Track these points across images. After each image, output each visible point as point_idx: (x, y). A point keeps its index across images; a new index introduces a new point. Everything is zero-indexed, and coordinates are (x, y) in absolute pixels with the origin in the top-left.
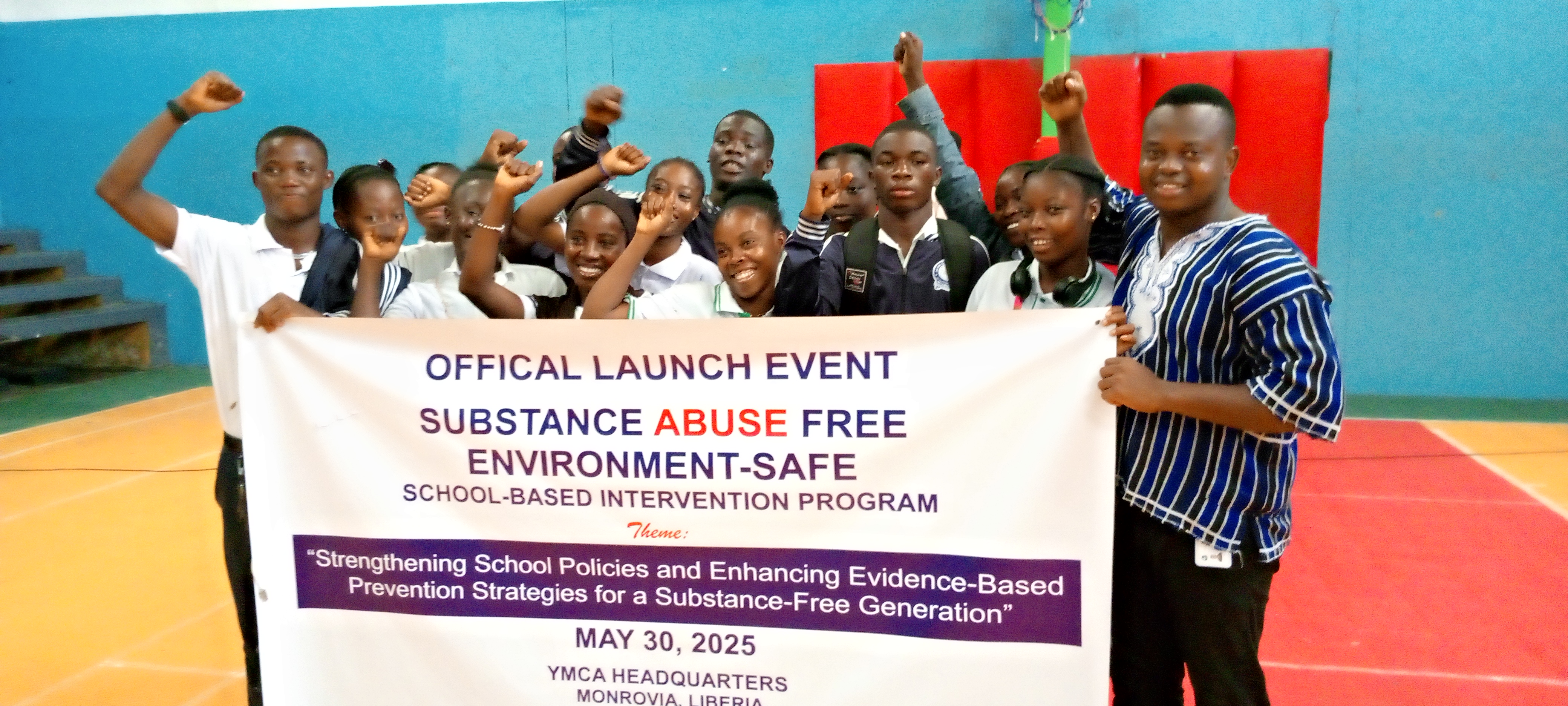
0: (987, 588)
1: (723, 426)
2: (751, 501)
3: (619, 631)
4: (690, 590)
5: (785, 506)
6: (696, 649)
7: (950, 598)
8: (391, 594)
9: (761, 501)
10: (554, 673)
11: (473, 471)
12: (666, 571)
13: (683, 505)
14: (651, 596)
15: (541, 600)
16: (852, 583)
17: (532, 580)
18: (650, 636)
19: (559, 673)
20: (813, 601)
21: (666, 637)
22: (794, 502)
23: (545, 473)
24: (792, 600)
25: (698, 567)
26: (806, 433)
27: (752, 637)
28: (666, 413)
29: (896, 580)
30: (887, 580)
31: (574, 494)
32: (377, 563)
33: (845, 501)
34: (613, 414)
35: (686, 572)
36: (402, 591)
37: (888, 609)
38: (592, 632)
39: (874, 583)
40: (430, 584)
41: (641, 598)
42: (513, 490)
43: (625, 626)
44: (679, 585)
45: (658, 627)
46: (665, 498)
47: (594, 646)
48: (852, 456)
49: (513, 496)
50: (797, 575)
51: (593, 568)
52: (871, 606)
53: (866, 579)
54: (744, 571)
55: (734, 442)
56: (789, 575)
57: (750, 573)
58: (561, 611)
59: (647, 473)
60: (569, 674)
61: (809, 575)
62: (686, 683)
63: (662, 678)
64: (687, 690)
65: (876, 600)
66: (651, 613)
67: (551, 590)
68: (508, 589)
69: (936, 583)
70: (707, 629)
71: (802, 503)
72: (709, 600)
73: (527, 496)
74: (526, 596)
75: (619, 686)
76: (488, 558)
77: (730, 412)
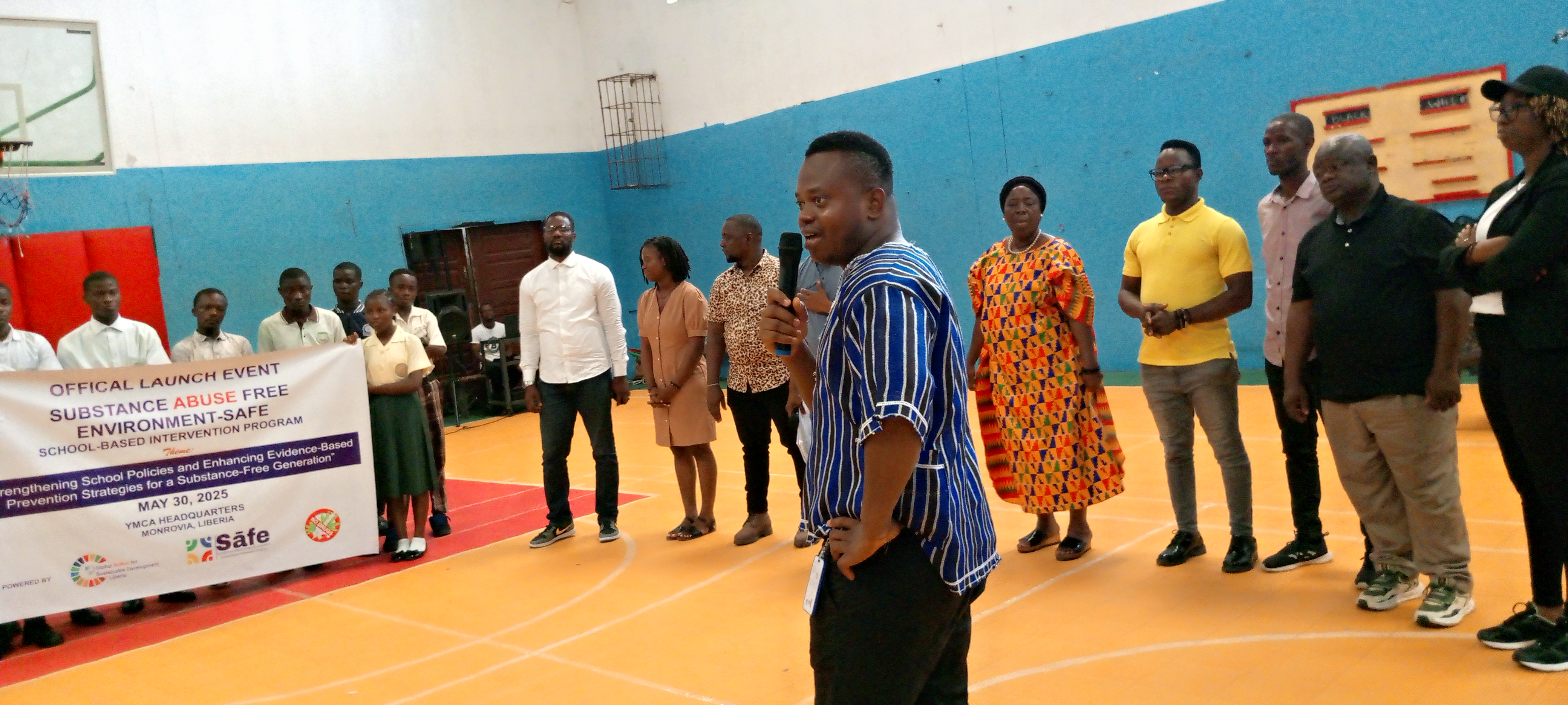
0: (325, 448)
1: (206, 401)
2: (222, 431)
3: (161, 501)
4: (194, 475)
5: (238, 431)
6: (200, 501)
7: (311, 456)
8: (34, 504)
9: (227, 430)
10: (128, 526)
11: (80, 436)
12: (182, 468)
13: (191, 437)
14: (175, 481)
15: (119, 493)
16: (269, 458)
17: (113, 485)
18: (176, 499)
19: (131, 526)
20: (253, 469)
21: (185, 499)
22: (242, 428)
23: (120, 432)
24: (243, 470)
25: (197, 464)
26: (245, 399)
27: (226, 490)
28: (179, 399)
29: (288, 453)
30: (284, 454)
31: (136, 440)
32: (25, 490)
33: (263, 425)
34: (152, 402)
35: (192, 467)
36: (41, 501)
37: (286, 466)
38: (147, 503)
39: (279, 456)
40: (58, 495)
41: (170, 483)
42: (102, 443)
43: (163, 497)
44: (188, 474)
45: (180, 495)
46: (182, 436)
47: (148, 509)
48: (266, 406)
49: (102, 446)
50: (244, 460)
51: (146, 473)
52: (279, 466)
53: (275, 455)
54: (219, 462)
55: (212, 407)
56: (240, 460)
57: (222, 463)
58: (130, 496)
59: (173, 425)
60: (136, 525)
61: (249, 459)
62: (196, 517)
63: (184, 517)
64: (197, 519)
65: (280, 463)
66: (177, 488)
67: (124, 488)
68: (101, 491)
69: (305, 451)
70: (204, 491)
71: (245, 428)
72: (204, 478)
73: (110, 445)
74: (110, 493)
75: (164, 525)
76: (88, 478)
77: (209, 396)
